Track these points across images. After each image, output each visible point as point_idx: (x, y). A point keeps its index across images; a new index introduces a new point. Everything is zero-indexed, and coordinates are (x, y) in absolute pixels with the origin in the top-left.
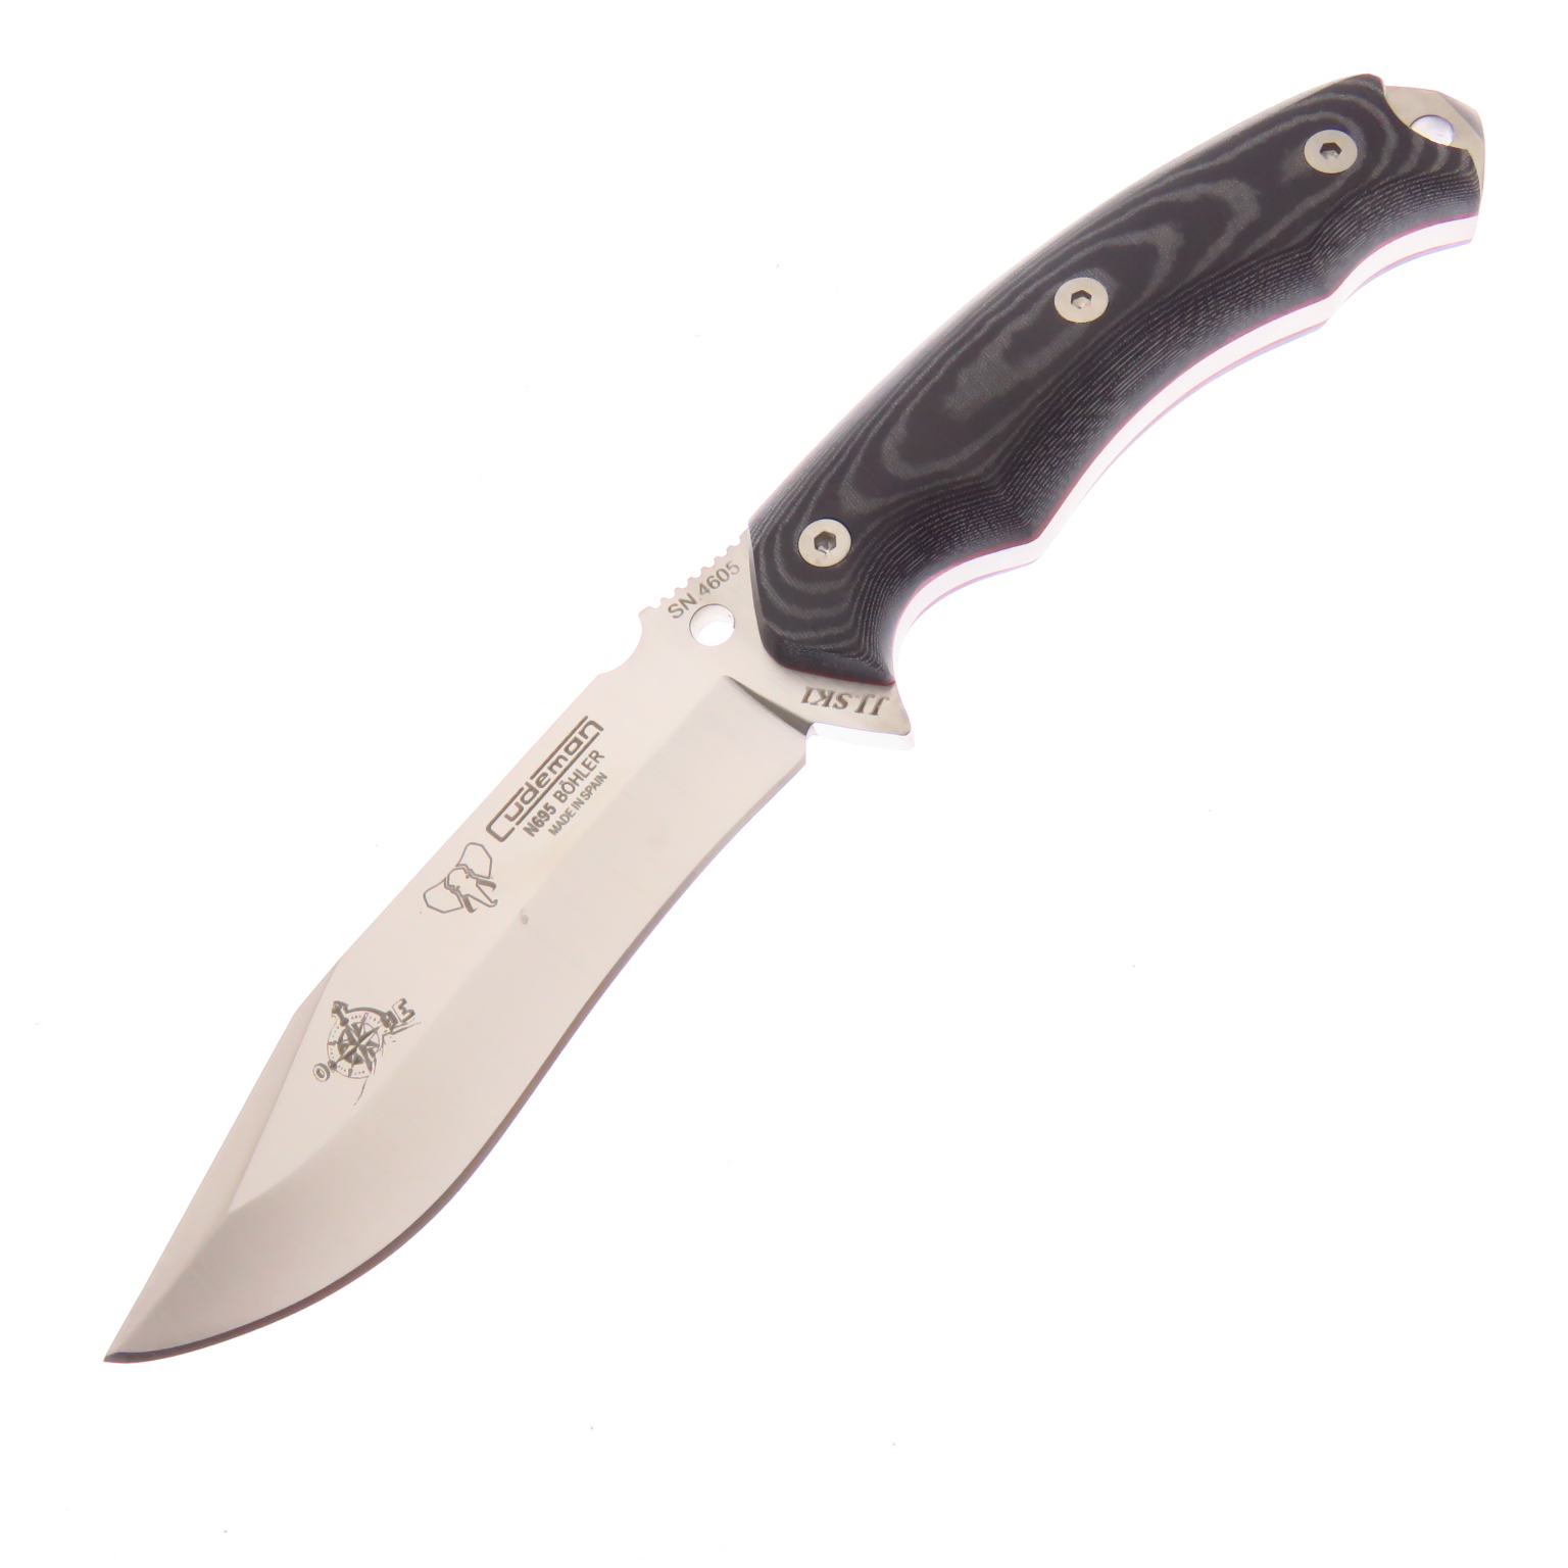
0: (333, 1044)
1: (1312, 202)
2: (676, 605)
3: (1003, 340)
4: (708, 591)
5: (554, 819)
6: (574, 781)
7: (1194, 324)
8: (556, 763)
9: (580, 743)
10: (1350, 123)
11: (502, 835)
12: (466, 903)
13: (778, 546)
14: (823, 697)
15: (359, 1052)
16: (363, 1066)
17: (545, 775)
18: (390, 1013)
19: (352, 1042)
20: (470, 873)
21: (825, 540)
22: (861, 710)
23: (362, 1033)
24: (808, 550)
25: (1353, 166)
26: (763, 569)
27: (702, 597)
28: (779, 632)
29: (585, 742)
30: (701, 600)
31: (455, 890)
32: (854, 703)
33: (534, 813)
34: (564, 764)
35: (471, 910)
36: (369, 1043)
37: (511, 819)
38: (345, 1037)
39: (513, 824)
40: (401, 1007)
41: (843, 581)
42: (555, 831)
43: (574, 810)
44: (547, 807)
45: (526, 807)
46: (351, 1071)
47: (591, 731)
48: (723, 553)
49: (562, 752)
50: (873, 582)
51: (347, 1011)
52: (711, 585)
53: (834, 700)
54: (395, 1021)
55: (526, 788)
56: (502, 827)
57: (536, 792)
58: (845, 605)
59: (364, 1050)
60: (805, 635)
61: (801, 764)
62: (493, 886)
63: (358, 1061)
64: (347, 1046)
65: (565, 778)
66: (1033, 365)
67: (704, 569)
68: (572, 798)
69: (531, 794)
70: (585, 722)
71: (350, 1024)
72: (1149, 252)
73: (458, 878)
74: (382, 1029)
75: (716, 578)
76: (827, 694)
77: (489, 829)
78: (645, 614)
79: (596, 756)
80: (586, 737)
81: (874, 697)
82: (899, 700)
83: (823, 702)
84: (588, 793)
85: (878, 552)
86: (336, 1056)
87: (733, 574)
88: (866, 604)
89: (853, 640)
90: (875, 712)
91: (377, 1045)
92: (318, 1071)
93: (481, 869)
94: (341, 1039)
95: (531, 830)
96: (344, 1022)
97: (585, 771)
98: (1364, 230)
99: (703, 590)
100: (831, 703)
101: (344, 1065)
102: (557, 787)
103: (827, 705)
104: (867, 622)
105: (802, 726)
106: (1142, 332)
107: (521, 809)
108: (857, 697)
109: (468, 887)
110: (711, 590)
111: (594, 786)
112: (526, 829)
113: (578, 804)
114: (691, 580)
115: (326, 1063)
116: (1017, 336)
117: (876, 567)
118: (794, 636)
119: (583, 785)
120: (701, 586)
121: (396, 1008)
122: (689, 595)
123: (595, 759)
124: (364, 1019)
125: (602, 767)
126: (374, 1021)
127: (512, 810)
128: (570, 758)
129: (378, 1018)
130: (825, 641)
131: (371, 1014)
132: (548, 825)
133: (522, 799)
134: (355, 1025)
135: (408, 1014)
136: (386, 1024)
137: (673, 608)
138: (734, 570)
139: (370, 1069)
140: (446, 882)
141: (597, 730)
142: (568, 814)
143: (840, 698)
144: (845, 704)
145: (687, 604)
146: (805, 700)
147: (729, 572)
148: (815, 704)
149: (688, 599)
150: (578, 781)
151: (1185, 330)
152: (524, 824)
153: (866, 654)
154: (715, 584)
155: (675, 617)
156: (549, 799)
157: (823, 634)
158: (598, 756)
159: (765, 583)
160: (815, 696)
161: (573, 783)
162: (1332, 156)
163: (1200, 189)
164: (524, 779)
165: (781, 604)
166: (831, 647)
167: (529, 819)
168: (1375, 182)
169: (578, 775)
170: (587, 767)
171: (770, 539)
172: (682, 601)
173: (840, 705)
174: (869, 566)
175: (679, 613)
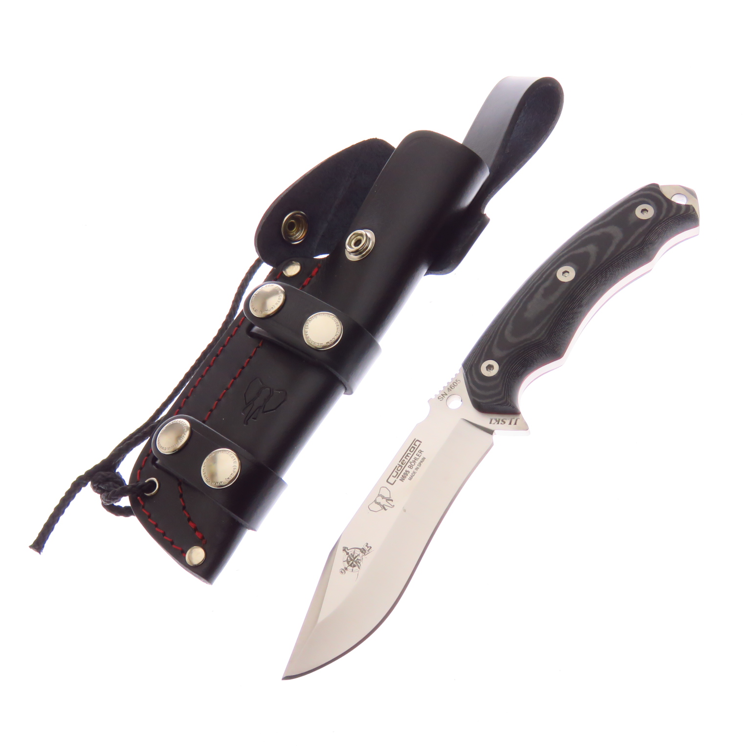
0: (345, 561)
1: (641, 230)
2: (440, 396)
3: (541, 291)
4: (451, 390)
5: (409, 475)
6: (414, 461)
7: (606, 277)
8: (407, 456)
9: (414, 448)
10: (650, 201)
11: (392, 483)
12: (384, 507)
13: (473, 371)
14: (497, 421)
15: (354, 563)
16: (357, 567)
17: (404, 460)
18: (363, 549)
19: (351, 560)
20: (383, 497)
21: (490, 367)
22: (510, 424)
23: (354, 556)
24: (484, 371)
25: (653, 216)
26: (470, 380)
28: (479, 400)
29: (416, 447)
30: (449, 393)
31: (379, 504)
32: (508, 422)
33: (402, 474)
34: (410, 456)
35: (386, 510)
36: (357, 559)
37: (395, 477)
38: (349, 558)
39: (395, 478)
40: (366, 546)
41: (498, 380)
42: (410, 479)
43: (416, 471)
44: (406, 471)
45: (399, 472)
46: (352, 570)
47: (418, 443)
48: (454, 377)
49: (408, 452)
50: (509, 379)
51: (348, 550)
52: (451, 388)
53: (500, 422)
54: (365, 551)
55: (398, 466)
56: (392, 480)
57: (402, 467)
58: (500, 389)
59: (356, 562)
60: (488, 401)
61: (492, 445)
62: (392, 500)
63: (354, 566)
64: (350, 562)
65: (411, 461)
66: (553, 298)
67: (448, 383)
68: (414, 467)
69: (400, 468)
70: (415, 441)
71: (350, 554)
72: (587, 255)
73: (379, 500)
74: (361, 554)
75: (453, 385)
76: (498, 420)
77: (387, 481)
78: (430, 401)
79: (421, 452)
80: (416, 446)
82: (523, 418)
83: (497, 423)
84: (420, 464)
85: (509, 369)
86: (346, 565)
88: (507, 387)
89: (504, 400)
90: (515, 424)
91: (360, 560)
92: (341, 571)
93: (387, 495)
94: (347, 559)
95: (402, 480)
96: (348, 554)
97: (418, 457)
98: (660, 237)
100: (500, 423)
101: (350, 568)
102: (409, 464)
103: (498, 423)
104: (509, 393)
105: (491, 432)
106: (589, 282)
107: (398, 473)
109: (383, 502)
111: (421, 462)
112: (400, 480)
113: (417, 469)
114: (444, 387)
115: (343, 568)
116: (546, 289)
117: (509, 374)
118: (484, 401)
119: (418, 462)
120: (448, 389)
121: (365, 546)
122: (444, 392)
123: (420, 453)
124: (354, 552)
125: (423, 455)
126: (358, 552)
127: (395, 474)
128: (412, 453)
129: (359, 551)
130: (496, 401)
131: (356, 550)
132: (408, 477)
133: (397, 470)
134: (351, 554)
135: (369, 548)
136: (362, 552)
137: (439, 398)
138: (459, 382)
139: (359, 568)
140: (375, 501)
141: (420, 443)
142: (414, 473)
143: (502, 421)
144: (505, 423)
145: (444, 396)
146: (491, 423)
147: (457, 383)
148: (494, 424)
149: (444, 394)
150: (416, 461)
151: (604, 279)
152: (399, 478)
153: (510, 404)
154: (453, 387)
156: (407, 468)
157: (494, 399)
158: (421, 451)
159: (471, 385)
160: (494, 421)
161: (414, 462)
162: (645, 213)
163: (602, 230)
164: (397, 463)
165: (478, 391)
166: (497, 403)
167: (401, 476)
168: (661, 220)
169: (416, 459)
170: (418, 456)
171: (471, 369)
172: (442, 395)
173: (503, 423)
174: (506, 374)
175: (442, 399)
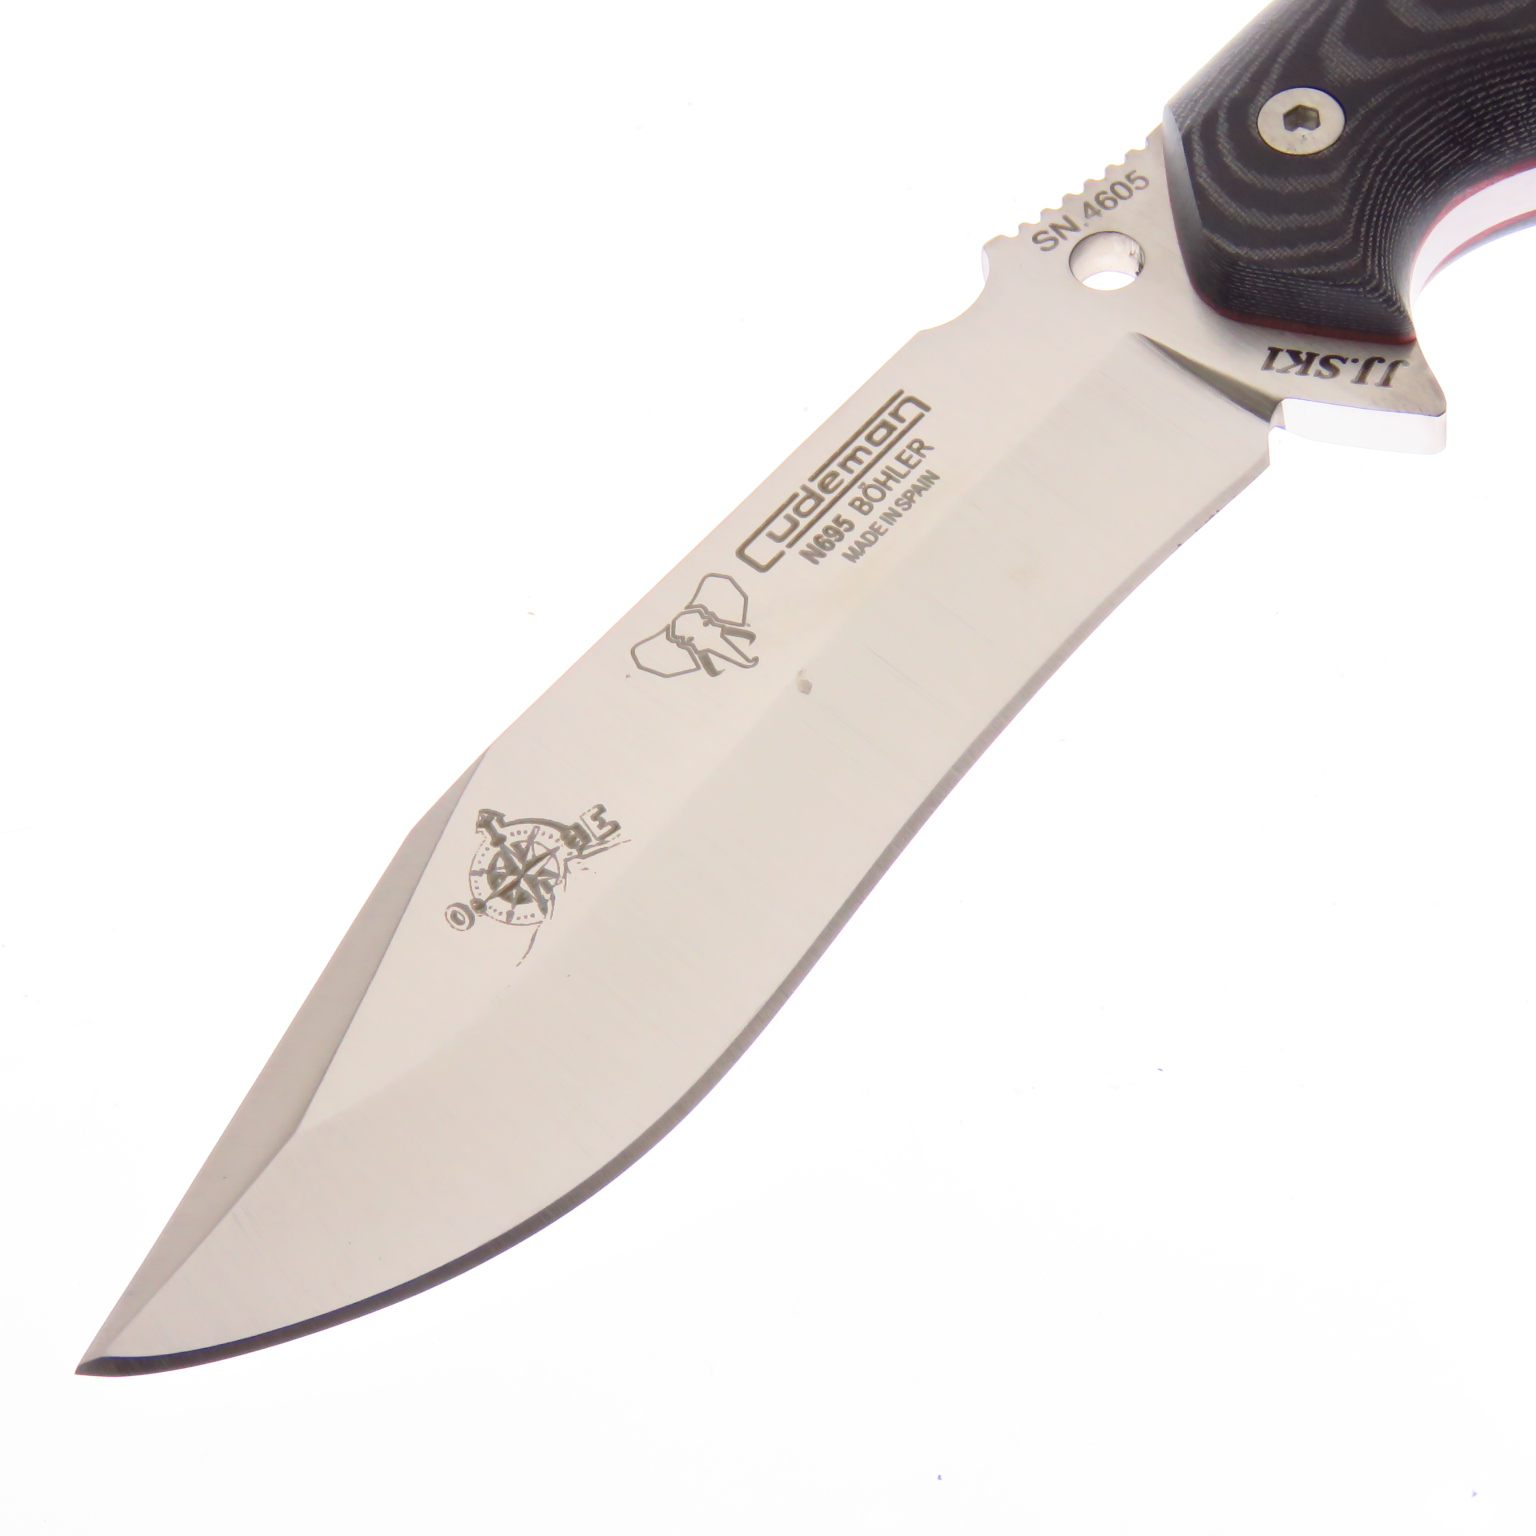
0: (480, 873)
2: (1045, 232)
4: (1097, 213)
5: (851, 539)
6: (884, 484)
8: (852, 457)
9: (891, 429)
11: (763, 562)
12: (705, 662)
13: (1222, 129)
15: (524, 885)
16: (532, 907)
17: (834, 475)
18: (577, 827)
19: (513, 870)
20: (710, 619)
21: (1298, 118)
23: (529, 857)
24: (1271, 127)
26: (1199, 159)
27: (1088, 221)
28: (1231, 249)
29: (901, 427)
30: (1086, 225)
31: (685, 643)
33: (817, 529)
34: (867, 459)
35: (713, 672)
36: (542, 872)
37: (780, 539)
38: (500, 863)
39: (782, 546)
40: (595, 818)
41: (1335, 175)
42: (853, 555)
43: (885, 525)
44: (838, 520)
45: (803, 522)
46: (510, 915)
47: (909, 412)
48: (1120, 161)
49: (861, 441)
50: (1382, 181)
51: (503, 824)
52: (1102, 204)
54: (586, 838)
55: (802, 494)
56: (762, 550)
57: (820, 500)
58: (1338, 210)
59: (533, 883)
60: (1273, 254)
61: (1262, 464)
62: (751, 637)
63: (523, 899)
64: (503, 877)
65: (868, 479)
67: (1089, 183)
68: (880, 508)
69: (810, 503)
70: (898, 399)
71: (507, 844)
73: (690, 626)
74: (564, 851)
75: (1110, 194)
77: (741, 553)
78: (995, 245)
79: (920, 447)
80: (902, 420)
81: (1381, 360)
82: (1424, 365)
84: (908, 500)
85: (1388, 137)
86: (484, 890)
87: (1138, 188)
88: (1372, 211)
89: (1354, 262)
90: (1386, 382)
91: (556, 876)
92: (454, 916)
93: (730, 612)
94: (493, 866)
95: (813, 554)
96: (498, 841)
97: (902, 469)
99: (1090, 211)
101: (500, 905)
102: (856, 492)
104: (1375, 237)
105: (1264, 407)
107: (795, 525)
108: (1355, 361)
109: (708, 638)
110: (1103, 211)
111: (918, 490)
112: (804, 554)
113: (891, 517)
114: (1067, 198)
115: (467, 901)
117: (1385, 158)
118: (1256, 255)
119: (898, 489)
120: (1087, 206)
121: (588, 818)
122: (1066, 218)
123: (918, 451)
124: (532, 837)
125: (930, 463)
126: (548, 839)
127: (780, 526)
128: (876, 451)
129: (557, 834)
130: (1307, 261)
131: (543, 828)
132: (842, 547)
133: (797, 510)
134: (516, 845)
135: (609, 828)
136: (571, 843)
137: (1040, 238)
138: (1140, 183)
139: (544, 910)
140: (670, 632)
141: (919, 411)
142: (875, 531)
145: (1064, 232)
147: (1132, 187)
149: (1063, 223)
150: (891, 483)
152: (802, 545)
153: (1374, 283)
154: (1109, 203)
155: (1044, 249)
156: (843, 509)
157: (1304, 251)
158: (922, 446)
159: (1204, 179)
161: (882, 486)
164: (799, 480)
165: (1232, 208)
166: (1316, 270)
167: (809, 538)
169: (890, 474)
170: (905, 462)
171: (1208, 123)
172: (1055, 227)
174: (1374, 157)
175: (1051, 243)
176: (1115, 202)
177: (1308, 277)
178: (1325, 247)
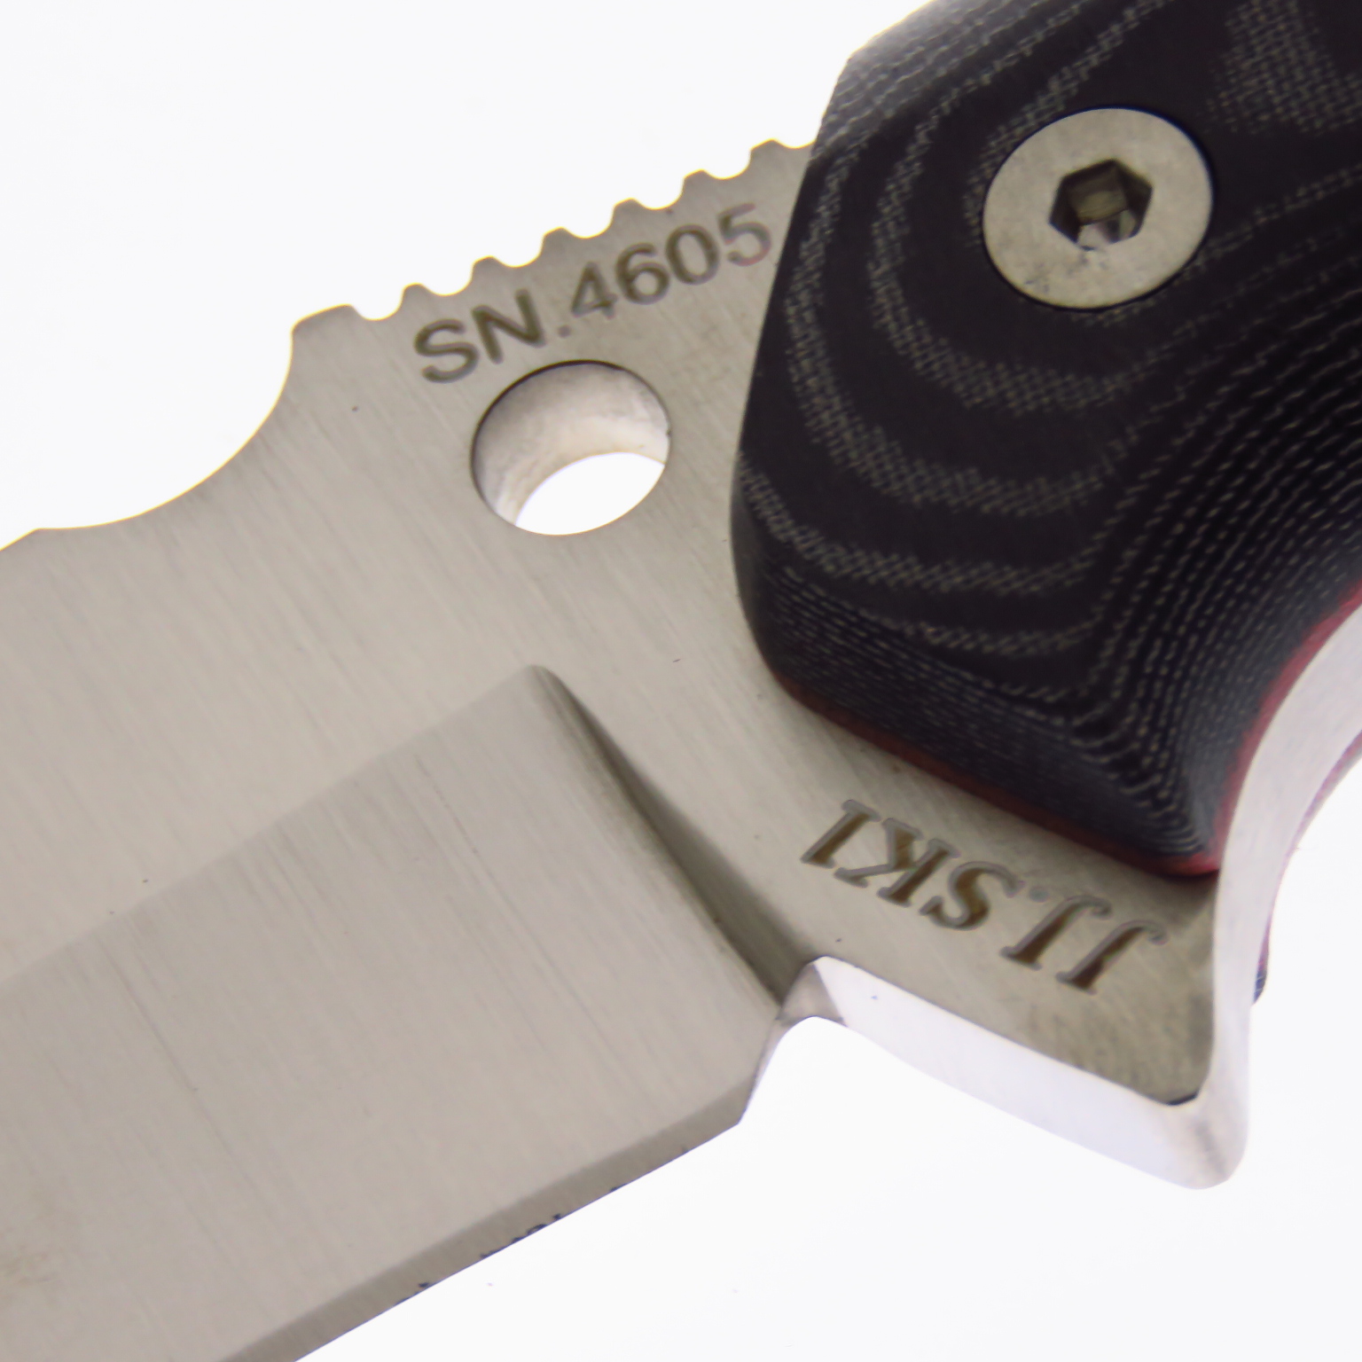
2: (455, 327)
4: (606, 304)
13: (905, 174)
14: (901, 858)
22: (1029, 953)
27: (575, 322)
30: (564, 332)
32: (1014, 919)
41: (1114, 384)
50: (1244, 426)
52: (627, 278)
53: (937, 886)
58: (1080, 486)
60: (875, 566)
67: (628, 212)
75: (660, 259)
76: (919, 850)
78: (320, 328)
81: (1105, 911)
82: (1203, 952)
83: (891, 879)
85: (1307, 306)
87: (736, 258)
89: (1066, 640)
90: (1085, 977)
99: (590, 297)
100: (922, 895)
103: (900, 895)
105: (777, 961)
108: (1037, 895)
110: (623, 303)
114: (557, 242)
117: (1277, 364)
120: (591, 277)
122: (524, 302)
130: (954, 610)
137: (440, 339)
138: (748, 244)
143: (965, 884)
144: (976, 914)
145: (502, 337)
146: (821, 855)
147: (724, 249)
148: (857, 878)
149: (514, 314)
154: (646, 284)
155: (433, 375)
160: (866, 849)
165: (829, 412)
166: (965, 641)
172: (486, 320)
173: (954, 909)
174: (1246, 351)
175: (457, 361)
176: (663, 282)
177: (940, 653)
178: (1007, 580)
